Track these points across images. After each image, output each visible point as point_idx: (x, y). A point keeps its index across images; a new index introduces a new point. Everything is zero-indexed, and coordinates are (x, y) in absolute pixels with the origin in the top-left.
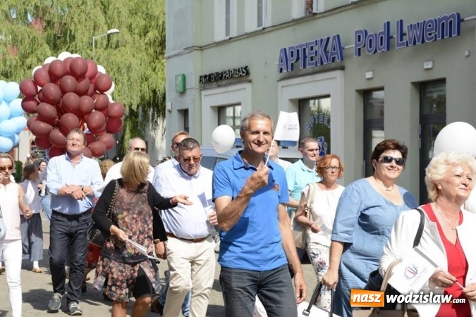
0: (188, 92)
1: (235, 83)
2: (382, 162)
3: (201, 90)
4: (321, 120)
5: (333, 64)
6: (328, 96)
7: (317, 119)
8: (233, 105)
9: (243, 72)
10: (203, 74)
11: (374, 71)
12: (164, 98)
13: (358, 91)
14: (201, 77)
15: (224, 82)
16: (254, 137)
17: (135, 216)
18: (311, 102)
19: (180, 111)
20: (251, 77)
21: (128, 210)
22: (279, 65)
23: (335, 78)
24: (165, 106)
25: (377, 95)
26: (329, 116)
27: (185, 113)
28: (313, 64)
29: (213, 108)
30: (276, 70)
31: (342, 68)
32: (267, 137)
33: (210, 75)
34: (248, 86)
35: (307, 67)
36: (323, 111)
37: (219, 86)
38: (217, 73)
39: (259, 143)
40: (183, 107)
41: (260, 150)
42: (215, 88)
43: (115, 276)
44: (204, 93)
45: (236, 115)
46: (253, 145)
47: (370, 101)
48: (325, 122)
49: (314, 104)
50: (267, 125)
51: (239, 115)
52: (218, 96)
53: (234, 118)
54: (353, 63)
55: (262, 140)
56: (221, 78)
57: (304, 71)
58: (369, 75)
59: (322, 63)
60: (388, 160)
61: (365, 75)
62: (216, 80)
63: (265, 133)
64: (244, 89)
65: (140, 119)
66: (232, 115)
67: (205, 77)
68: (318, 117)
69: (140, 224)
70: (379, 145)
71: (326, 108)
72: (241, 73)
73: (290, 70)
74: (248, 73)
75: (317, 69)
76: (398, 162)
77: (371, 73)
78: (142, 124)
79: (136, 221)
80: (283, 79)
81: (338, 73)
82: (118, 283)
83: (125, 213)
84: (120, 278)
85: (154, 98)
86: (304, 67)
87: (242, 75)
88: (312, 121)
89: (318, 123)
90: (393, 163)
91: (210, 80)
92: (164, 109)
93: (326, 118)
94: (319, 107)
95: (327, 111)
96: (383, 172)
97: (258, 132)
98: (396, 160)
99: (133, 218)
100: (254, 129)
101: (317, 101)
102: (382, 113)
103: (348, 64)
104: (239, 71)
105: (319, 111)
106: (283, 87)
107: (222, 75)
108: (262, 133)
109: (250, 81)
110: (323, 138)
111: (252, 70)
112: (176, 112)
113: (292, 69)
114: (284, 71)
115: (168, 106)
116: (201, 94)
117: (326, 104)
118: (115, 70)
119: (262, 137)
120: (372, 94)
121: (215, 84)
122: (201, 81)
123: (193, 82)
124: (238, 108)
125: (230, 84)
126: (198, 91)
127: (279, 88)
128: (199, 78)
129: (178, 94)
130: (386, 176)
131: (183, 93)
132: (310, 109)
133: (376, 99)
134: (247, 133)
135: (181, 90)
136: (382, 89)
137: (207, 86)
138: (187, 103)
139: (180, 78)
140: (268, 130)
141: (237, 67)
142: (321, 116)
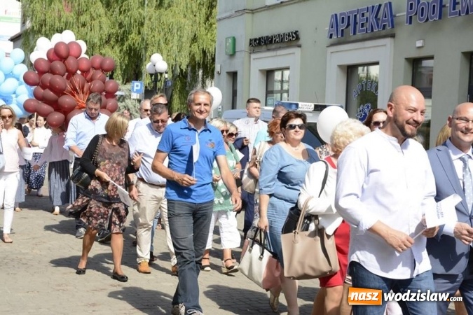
0: (237, 54)
1: (284, 48)
2: (288, 130)
3: (250, 53)
4: (368, 87)
5: (384, 31)
6: (377, 63)
7: (364, 86)
8: (282, 69)
9: (293, 37)
10: (253, 37)
11: (424, 40)
12: (213, 59)
13: (407, 59)
14: (251, 40)
15: (273, 46)
16: (197, 108)
17: (115, 165)
18: (360, 69)
19: (229, 73)
20: (301, 42)
21: (110, 159)
22: (329, 31)
23: (385, 45)
24: (214, 68)
25: (425, 63)
26: (377, 83)
27: (233, 75)
28: (363, 31)
29: (261, 71)
30: (327, 35)
31: (393, 36)
32: (207, 108)
33: (260, 38)
34: (297, 51)
35: (358, 33)
36: (372, 78)
37: (269, 50)
38: (267, 37)
39: (201, 112)
40: (232, 70)
41: (201, 117)
42: (265, 51)
43: (93, 210)
44: (253, 56)
45: (284, 79)
46: (196, 113)
47: (419, 70)
48: (373, 90)
49: (363, 70)
50: (207, 99)
51: (287, 79)
52: (267, 60)
53: (282, 81)
54: (403, 31)
55: (202, 109)
56: (271, 42)
57: (354, 38)
58: (419, 44)
59: (372, 30)
60: (292, 127)
61: (415, 44)
62: (266, 44)
63: (205, 105)
64: (294, 53)
65: (189, 79)
66: (280, 78)
67: (255, 40)
68: (366, 84)
69: (117, 172)
70: (283, 117)
71: (375, 75)
72: (291, 38)
73: (339, 36)
74: (298, 38)
75: (367, 36)
76: (300, 127)
77: (422, 41)
78: (190, 85)
79: (115, 170)
80: (332, 45)
81: (388, 41)
82: (95, 215)
83: (107, 161)
84: (97, 212)
85: (204, 59)
86: (355, 33)
87: (291, 39)
88: (360, 87)
89: (366, 90)
90: (297, 128)
91: (261, 43)
92: (213, 71)
93: (374, 85)
94: (368, 73)
95: (376, 78)
96: (291, 137)
97: (200, 104)
98: (298, 126)
99: (113, 166)
100: (197, 102)
101: (366, 68)
102: (431, 82)
103: (398, 31)
104: (289, 36)
105: (368, 77)
106: (332, 53)
107: (272, 39)
108: (203, 105)
109: (300, 46)
110: (370, 105)
111: (301, 35)
112: (225, 74)
113: (342, 35)
114: (334, 37)
115: (218, 67)
116: (250, 57)
117: (374, 71)
118: (166, 30)
119: (203, 108)
120: (421, 63)
121: (264, 47)
122: (250, 44)
123: (243, 45)
124: (287, 73)
125: (280, 48)
126: (247, 54)
127: (329, 54)
128: (249, 41)
129: (227, 56)
130: (293, 139)
131: (233, 55)
132: (359, 75)
133: (425, 67)
134: (192, 104)
135: (231, 53)
136: (431, 58)
137: (256, 49)
138: (236, 65)
139: (230, 41)
140: (208, 102)
141: (287, 32)
142: (369, 83)
